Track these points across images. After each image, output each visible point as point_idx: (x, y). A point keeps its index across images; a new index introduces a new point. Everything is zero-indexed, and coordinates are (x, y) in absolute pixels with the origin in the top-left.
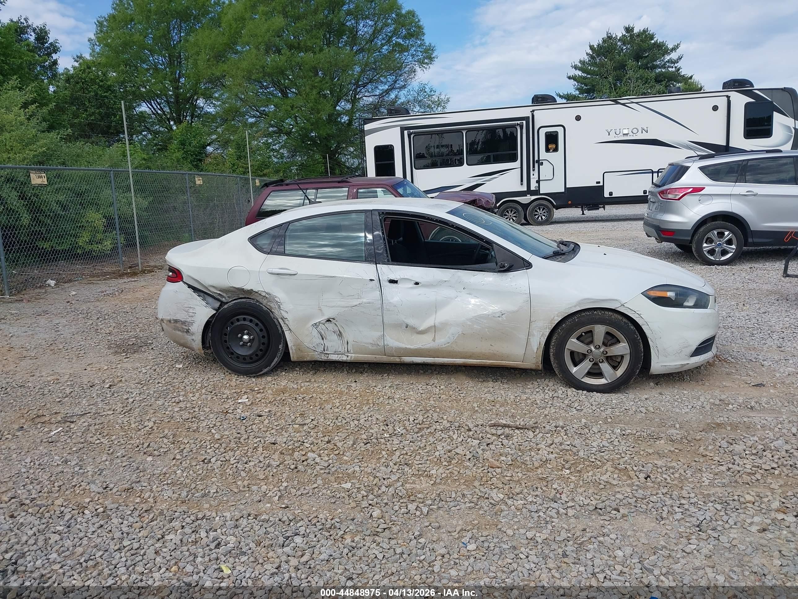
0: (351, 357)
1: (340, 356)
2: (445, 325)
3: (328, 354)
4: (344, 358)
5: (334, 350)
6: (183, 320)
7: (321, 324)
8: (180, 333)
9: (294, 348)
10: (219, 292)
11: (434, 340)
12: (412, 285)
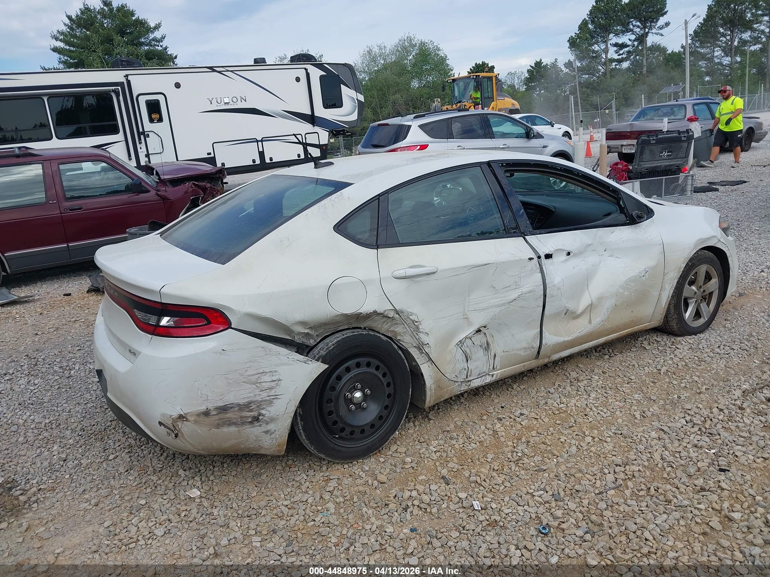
0: (497, 374)
1: (483, 378)
2: (600, 299)
3: (470, 381)
4: (488, 379)
5: (478, 373)
6: (242, 402)
7: (467, 339)
8: (233, 429)
9: (433, 387)
10: (306, 331)
11: (590, 322)
12: (564, 257)
